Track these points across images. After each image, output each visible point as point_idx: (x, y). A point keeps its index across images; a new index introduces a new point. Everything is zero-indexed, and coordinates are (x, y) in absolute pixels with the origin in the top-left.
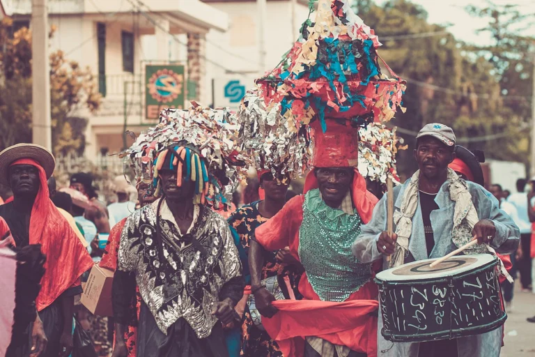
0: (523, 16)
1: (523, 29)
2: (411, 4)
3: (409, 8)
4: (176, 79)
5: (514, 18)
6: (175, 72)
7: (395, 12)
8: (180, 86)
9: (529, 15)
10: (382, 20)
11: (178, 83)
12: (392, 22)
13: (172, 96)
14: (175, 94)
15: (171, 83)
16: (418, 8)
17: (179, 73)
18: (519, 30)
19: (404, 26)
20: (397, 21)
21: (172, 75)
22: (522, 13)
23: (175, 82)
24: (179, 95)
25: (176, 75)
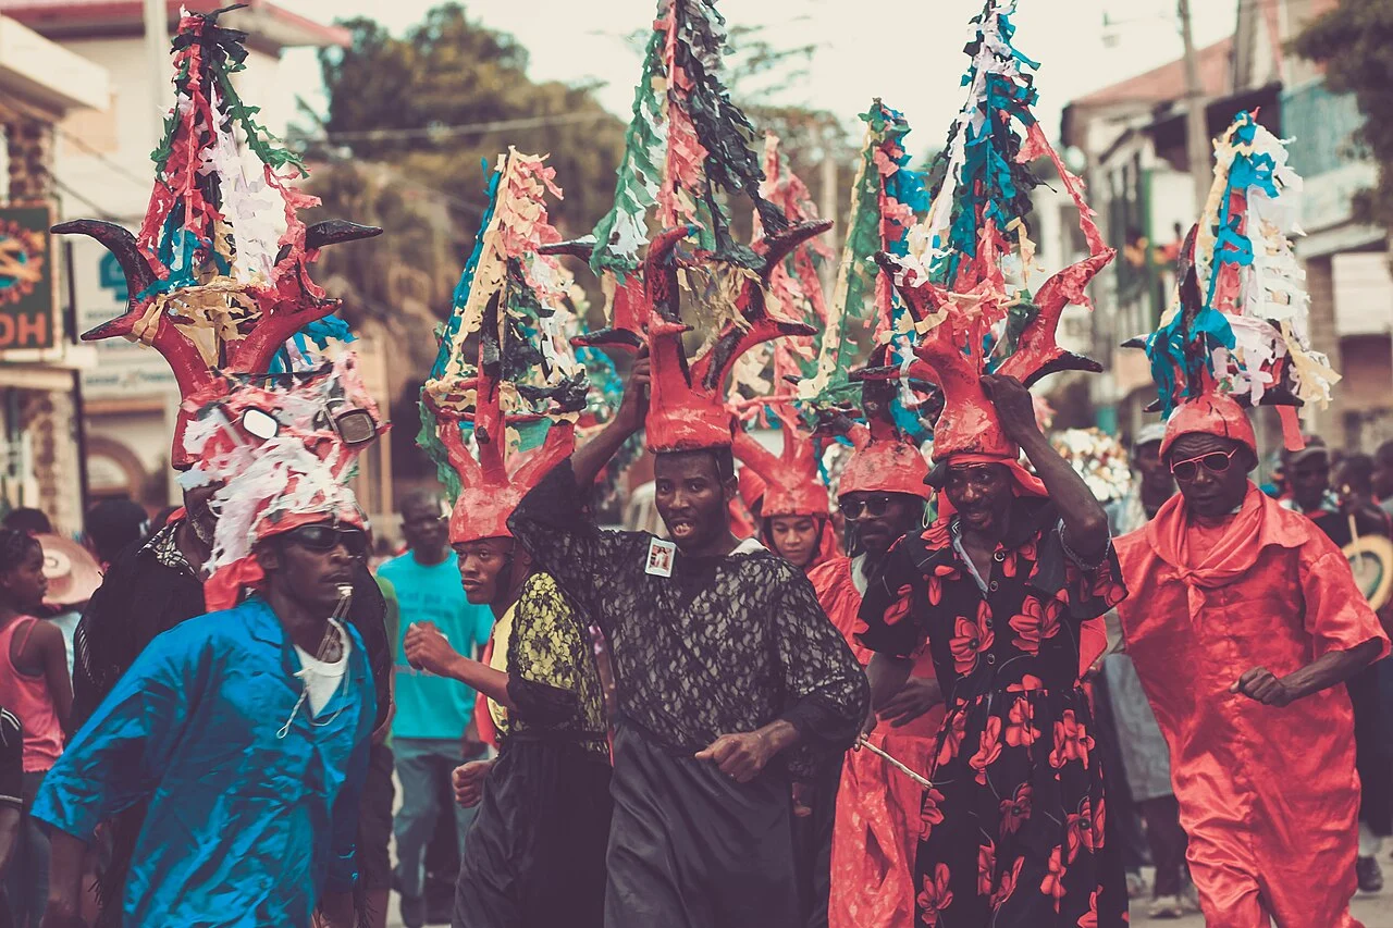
0: (778, 56)
1: (780, 88)
2: (482, 32)
3: (478, 41)
4: (28, 244)
5: (753, 62)
6: (23, 226)
7: (449, 54)
8: (39, 261)
9: (794, 52)
10: (419, 76)
11: (33, 254)
12: (445, 79)
13: (18, 289)
14: (26, 282)
15: (15, 255)
16: (502, 42)
17: (35, 230)
18: (767, 92)
19: (479, 90)
20: (461, 77)
21: (17, 235)
22: (776, 46)
23: (25, 254)
24: (35, 285)
25: (26, 233)
